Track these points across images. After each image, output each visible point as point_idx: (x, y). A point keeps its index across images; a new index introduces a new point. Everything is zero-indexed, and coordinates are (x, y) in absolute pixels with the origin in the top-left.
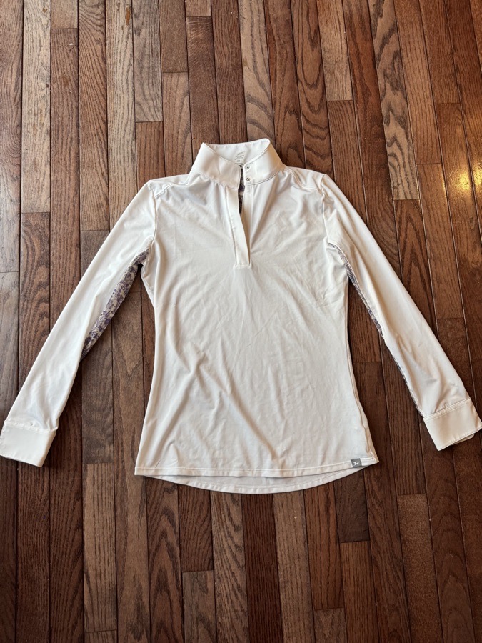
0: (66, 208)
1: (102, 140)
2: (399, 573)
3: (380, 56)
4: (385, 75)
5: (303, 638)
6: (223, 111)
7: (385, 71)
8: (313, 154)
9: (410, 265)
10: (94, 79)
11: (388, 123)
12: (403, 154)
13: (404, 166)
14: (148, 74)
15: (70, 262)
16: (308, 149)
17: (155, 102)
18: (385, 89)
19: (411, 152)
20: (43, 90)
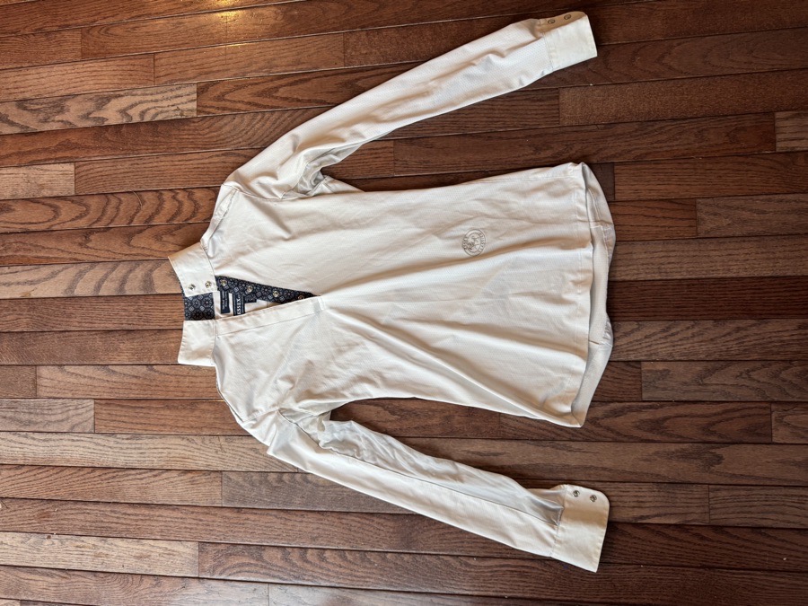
0: (195, 522)
1: (115, 474)
2: (656, 127)
3: (22, 127)
4: (45, 121)
5: (730, 252)
6: (83, 324)
7: (40, 121)
8: (138, 214)
9: (276, 98)
10: (42, 481)
11: (104, 119)
12: (141, 102)
13: (156, 101)
14: (37, 414)
15: (259, 521)
16: (131, 221)
17: (71, 408)
18: (62, 121)
19: (139, 92)
20: (53, 544)
